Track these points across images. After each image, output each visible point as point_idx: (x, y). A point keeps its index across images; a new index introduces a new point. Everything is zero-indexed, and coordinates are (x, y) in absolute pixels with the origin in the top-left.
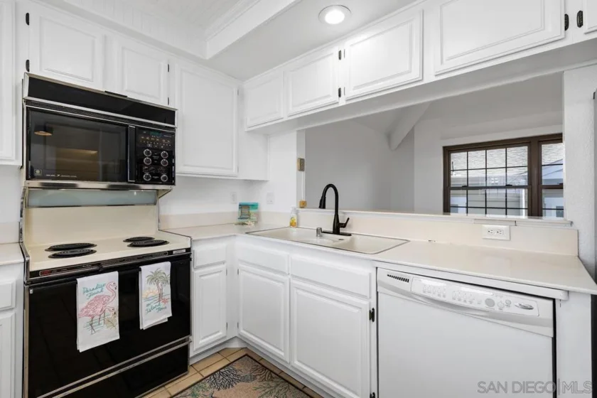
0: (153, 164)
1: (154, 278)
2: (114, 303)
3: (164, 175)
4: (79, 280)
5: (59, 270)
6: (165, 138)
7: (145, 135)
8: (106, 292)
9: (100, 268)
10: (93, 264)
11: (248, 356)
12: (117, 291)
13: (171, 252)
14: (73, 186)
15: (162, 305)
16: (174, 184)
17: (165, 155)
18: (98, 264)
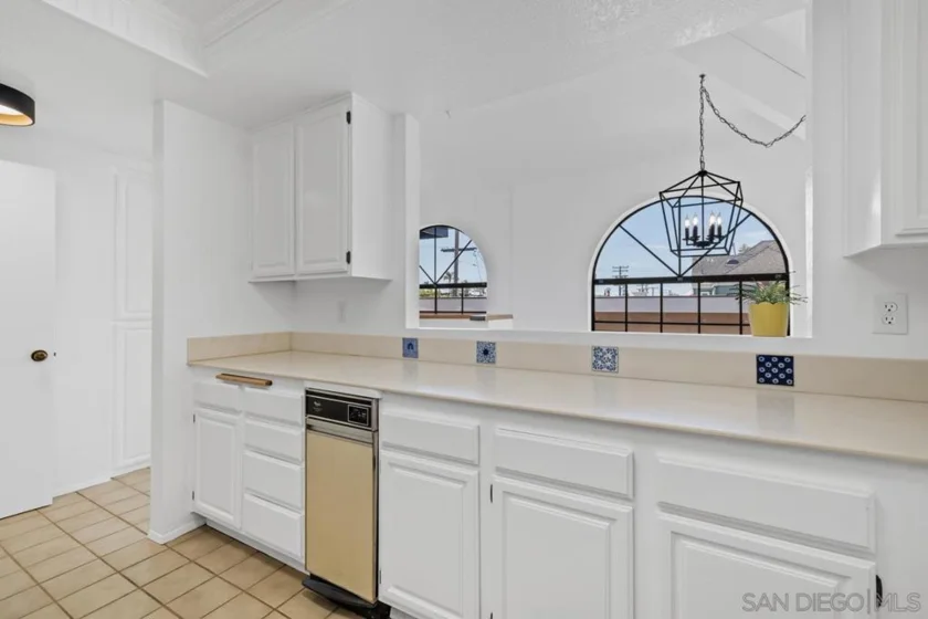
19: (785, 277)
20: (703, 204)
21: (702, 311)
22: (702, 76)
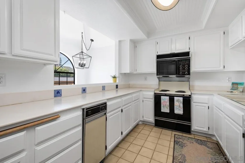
0: (183, 69)
1: (178, 101)
2: (168, 104)
3: (186, 72)
4: (161, 96)
5: (159, 93)
6: (186, 61)
7: (180, 62)
8: (166, 100)
9: (166, 95)
10: (165, 94)
11: (217, 144)
12: (169, 101)
13: (184, 95)
14: (168, 77)
15: (180, 109)
16: (190, 75)
17: (187, 66)
18: (166, 94)
19: (74, 73)
20: (80, 58)
21: (60, 81)
22: (82, 33)
